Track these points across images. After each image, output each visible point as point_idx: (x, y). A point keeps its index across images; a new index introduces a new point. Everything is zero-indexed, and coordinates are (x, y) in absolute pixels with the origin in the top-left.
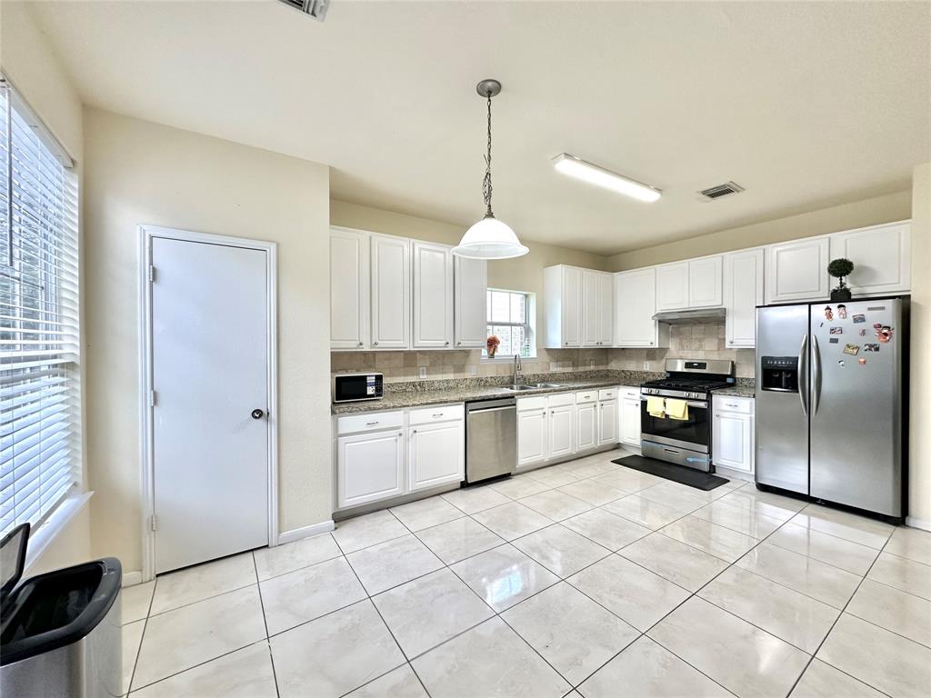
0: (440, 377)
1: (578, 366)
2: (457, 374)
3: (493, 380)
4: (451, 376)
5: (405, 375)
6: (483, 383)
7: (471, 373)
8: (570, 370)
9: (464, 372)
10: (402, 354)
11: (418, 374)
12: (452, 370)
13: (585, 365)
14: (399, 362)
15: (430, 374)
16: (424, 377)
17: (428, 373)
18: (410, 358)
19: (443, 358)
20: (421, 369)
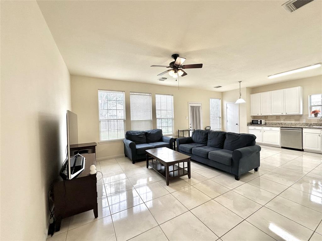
0: (288, 122)
3: (315, 124)
5: (276, 121)
6: (309, 125)
7: (304, 121)
9: (299, 121)
14: (274, 118)
16: (282, 122)
17: (284, 121)
18: (278, 117)
19: (290, 117)
20: (281, 120)
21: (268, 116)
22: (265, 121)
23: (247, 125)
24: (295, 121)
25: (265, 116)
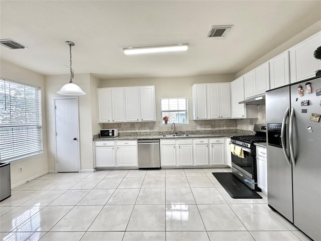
0: (143, 131)
1: (215, 127)
2: (151, 130)
3: (166, 133)
4: (148, 131)
5: (131, 130)
6: (161, 133)
7: (156, 130)
8: (210, 129)
9: (153, 129)
10: (130, 123)
11: (135, 130)
12: (148, 129)
13: (220, 127)
14: (129, 126)
15: (140, 130)
16: (137, 131)
17: (139, 129)
18: (132, 125)
19: (145, 124)
20: (136, 128)
21: (122, 124)
22: (118, 130)
23: (93, 140)
24: (149, 129)
25: (118, 123)
